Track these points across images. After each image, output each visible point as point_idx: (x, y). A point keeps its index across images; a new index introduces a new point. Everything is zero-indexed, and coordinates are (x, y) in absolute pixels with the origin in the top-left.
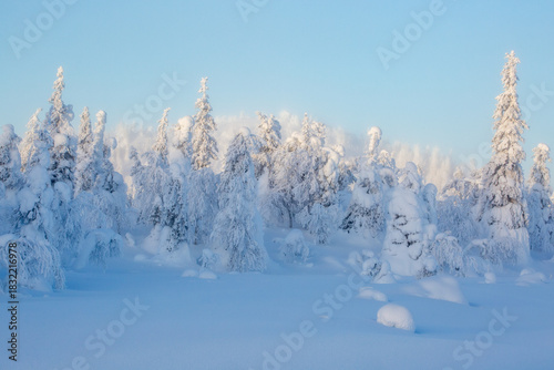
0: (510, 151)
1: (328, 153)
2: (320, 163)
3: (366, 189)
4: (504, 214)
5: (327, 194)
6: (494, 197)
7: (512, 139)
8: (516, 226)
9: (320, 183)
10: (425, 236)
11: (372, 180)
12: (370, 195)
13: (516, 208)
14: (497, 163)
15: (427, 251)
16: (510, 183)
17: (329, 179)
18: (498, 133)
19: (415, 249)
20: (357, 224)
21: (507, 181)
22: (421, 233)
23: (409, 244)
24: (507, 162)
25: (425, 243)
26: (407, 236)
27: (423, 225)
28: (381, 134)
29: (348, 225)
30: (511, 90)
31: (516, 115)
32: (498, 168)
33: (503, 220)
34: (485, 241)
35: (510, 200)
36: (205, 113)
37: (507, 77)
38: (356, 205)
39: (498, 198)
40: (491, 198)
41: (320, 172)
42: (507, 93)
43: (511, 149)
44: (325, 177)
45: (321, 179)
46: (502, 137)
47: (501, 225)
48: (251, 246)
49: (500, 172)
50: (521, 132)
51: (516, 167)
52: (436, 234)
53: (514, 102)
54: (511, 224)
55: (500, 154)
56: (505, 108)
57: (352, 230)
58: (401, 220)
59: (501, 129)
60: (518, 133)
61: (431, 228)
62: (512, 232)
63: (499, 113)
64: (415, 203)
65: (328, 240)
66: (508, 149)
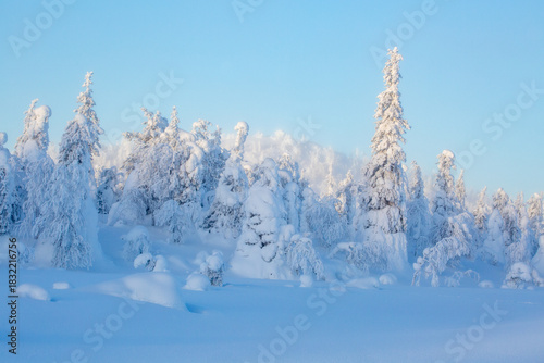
0: (389, 152)
1: (190, 148)
2: (182, 159)
3: (230, 187)
4: (381, 217)
5: (188, 191)
6: (371, 200)
7: (391, 138)
8: (392, 230)
9: (180, 179)
10: (281, 238)
11: (236, 177)
12: (234, 194)
13: (394, 211)
14: (375, 163)
15: (281, 253)
16: (388, 185)
17: (190, 176)
18: (378, 133)
19: (268, 251)
20: (218, 224)
21: (385, 183)
22: (277, 234)
23: (263, 245)
24: (386, 162)
25: (280, 244)
26: (260, 236)
27: (279, 225)
28: (248, 129)
29: (209, 224)
30: (393, 88)
31: (397, 114)
32: (377, 169)
33: (380, 224)
34: (352, 244)
35: (387, 203)
36: (87, 108)
37: (389, 74)
38: (219, 203)
39: (374, 201)
40: (368, 200)
41: (182, 168)
42: (388, 90)
43: (390, 149)
44: (187, 173)
45: (182, 175)
46: (382, 137)
47: (377, 229)
48: (76, 242)
49: (378, 173)
50: (402, 132)
51: (395, 168)
52: (292, 235)
53: (395, 101)
54: (387, 228)
55: (379, 155)
56: (385, 106)
57: (213, 230)
58: (255, 219)
59: (381, 128)
60: (398, 132)
61: (288, 229)
62: (389, 236)
63: (379, 112)
64: (271, 202)
65: (182, 239)
66: (386, 149)
